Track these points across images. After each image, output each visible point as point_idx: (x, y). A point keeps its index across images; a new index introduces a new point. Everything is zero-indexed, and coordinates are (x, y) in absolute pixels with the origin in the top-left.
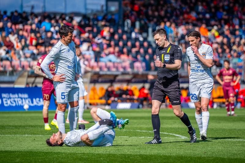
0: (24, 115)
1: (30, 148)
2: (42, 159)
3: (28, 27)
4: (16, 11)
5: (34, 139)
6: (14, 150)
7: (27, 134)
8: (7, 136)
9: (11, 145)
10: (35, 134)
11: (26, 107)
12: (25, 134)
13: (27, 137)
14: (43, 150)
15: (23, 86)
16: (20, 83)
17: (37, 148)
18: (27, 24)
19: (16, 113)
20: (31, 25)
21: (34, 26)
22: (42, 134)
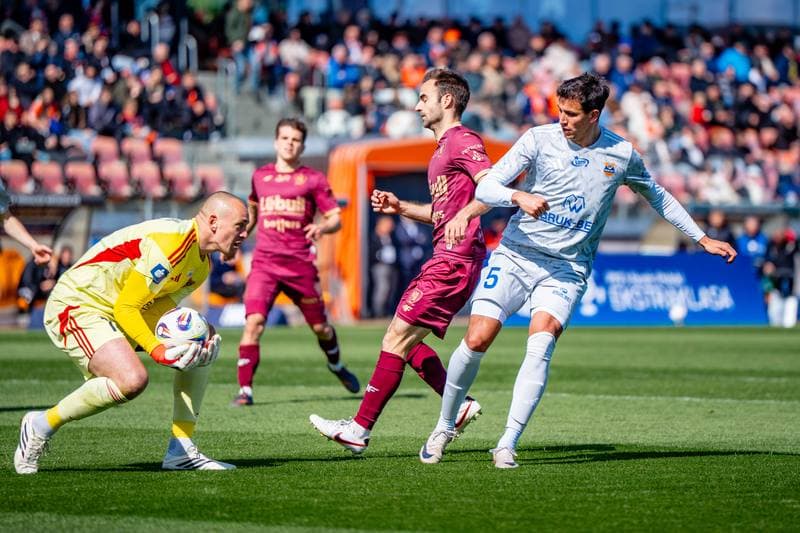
0: (673, 338)
1: (699, 439)
2: (739, 471)
3: (681, 71)
4: (648, 23)
5: (712, 412)
6: (653, 444)
7: (689, 396)
8: (628, 400)
9: (644, 428)
10: (712, 396)
11: (677, 313)
12: (681, 395)
13: (689, 405)
14: (740, 446)
15: (666, 249)
16: (660, 241)
17: (723, 439)
18: (678, 61)
19: (650, 331)
20: (690, 62)
21: (699, 68)
22: (733, 397)
